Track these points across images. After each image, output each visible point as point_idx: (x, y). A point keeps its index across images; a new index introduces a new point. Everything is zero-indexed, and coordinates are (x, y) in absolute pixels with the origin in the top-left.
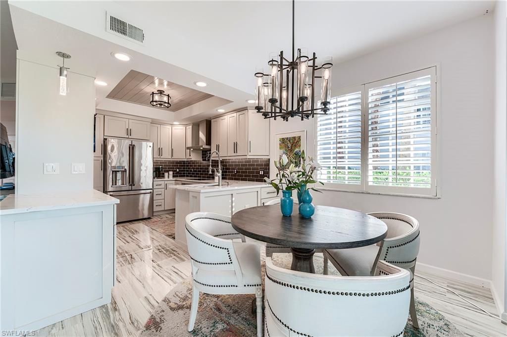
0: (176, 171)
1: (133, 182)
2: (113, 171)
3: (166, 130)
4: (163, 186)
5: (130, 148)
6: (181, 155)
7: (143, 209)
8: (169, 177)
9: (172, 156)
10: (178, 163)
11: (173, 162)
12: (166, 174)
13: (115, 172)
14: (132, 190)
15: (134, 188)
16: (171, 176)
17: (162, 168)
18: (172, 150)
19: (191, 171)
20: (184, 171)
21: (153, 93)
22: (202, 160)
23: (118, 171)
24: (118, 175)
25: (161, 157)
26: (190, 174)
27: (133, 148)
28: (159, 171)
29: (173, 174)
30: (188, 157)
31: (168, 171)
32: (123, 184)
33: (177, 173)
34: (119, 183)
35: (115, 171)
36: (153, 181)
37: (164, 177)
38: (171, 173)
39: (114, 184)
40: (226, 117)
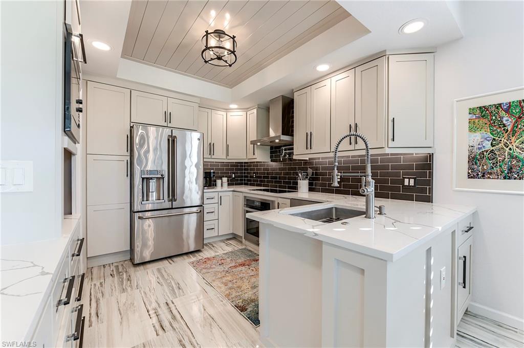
0: (231, 177)
1: (173, 195)
2: (143, 179)
3: (219, 117)
4: (216, 200)
5: (169, 140)
6: (240, 154)
7: (188, 237)
8: (223, 185)
9: (227, 155)
10: (234, 166)
11: (227, 164)
12: (219, 182)
13: (146, 180)
14: (172, 208)
15: (175, 204)
16: (225, 184)
17: (214, 173)
18: (228, 146)
19: (252, 177)
20: (242, 177)
21: (207, 32)
22: (269, 160)
23: (151, 178)
24: (151, 184)
25: (213, 157)
26: (250, 181)
27: (173, 141)
28: (210, 178)
29: (228, 181)
30: (251, 156)
31: (221, 178)
32: (159, 200)
33: (233, 180)
34: (153, 196)
35: (147, 178)
36: (203, 192)
37: (216, 185)
38: (225, 179)
39: (145, 199)
40: (327, 82)
